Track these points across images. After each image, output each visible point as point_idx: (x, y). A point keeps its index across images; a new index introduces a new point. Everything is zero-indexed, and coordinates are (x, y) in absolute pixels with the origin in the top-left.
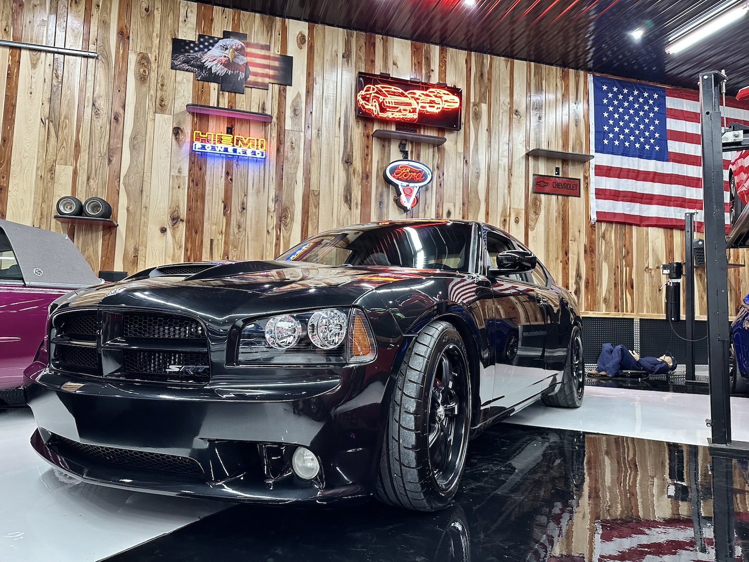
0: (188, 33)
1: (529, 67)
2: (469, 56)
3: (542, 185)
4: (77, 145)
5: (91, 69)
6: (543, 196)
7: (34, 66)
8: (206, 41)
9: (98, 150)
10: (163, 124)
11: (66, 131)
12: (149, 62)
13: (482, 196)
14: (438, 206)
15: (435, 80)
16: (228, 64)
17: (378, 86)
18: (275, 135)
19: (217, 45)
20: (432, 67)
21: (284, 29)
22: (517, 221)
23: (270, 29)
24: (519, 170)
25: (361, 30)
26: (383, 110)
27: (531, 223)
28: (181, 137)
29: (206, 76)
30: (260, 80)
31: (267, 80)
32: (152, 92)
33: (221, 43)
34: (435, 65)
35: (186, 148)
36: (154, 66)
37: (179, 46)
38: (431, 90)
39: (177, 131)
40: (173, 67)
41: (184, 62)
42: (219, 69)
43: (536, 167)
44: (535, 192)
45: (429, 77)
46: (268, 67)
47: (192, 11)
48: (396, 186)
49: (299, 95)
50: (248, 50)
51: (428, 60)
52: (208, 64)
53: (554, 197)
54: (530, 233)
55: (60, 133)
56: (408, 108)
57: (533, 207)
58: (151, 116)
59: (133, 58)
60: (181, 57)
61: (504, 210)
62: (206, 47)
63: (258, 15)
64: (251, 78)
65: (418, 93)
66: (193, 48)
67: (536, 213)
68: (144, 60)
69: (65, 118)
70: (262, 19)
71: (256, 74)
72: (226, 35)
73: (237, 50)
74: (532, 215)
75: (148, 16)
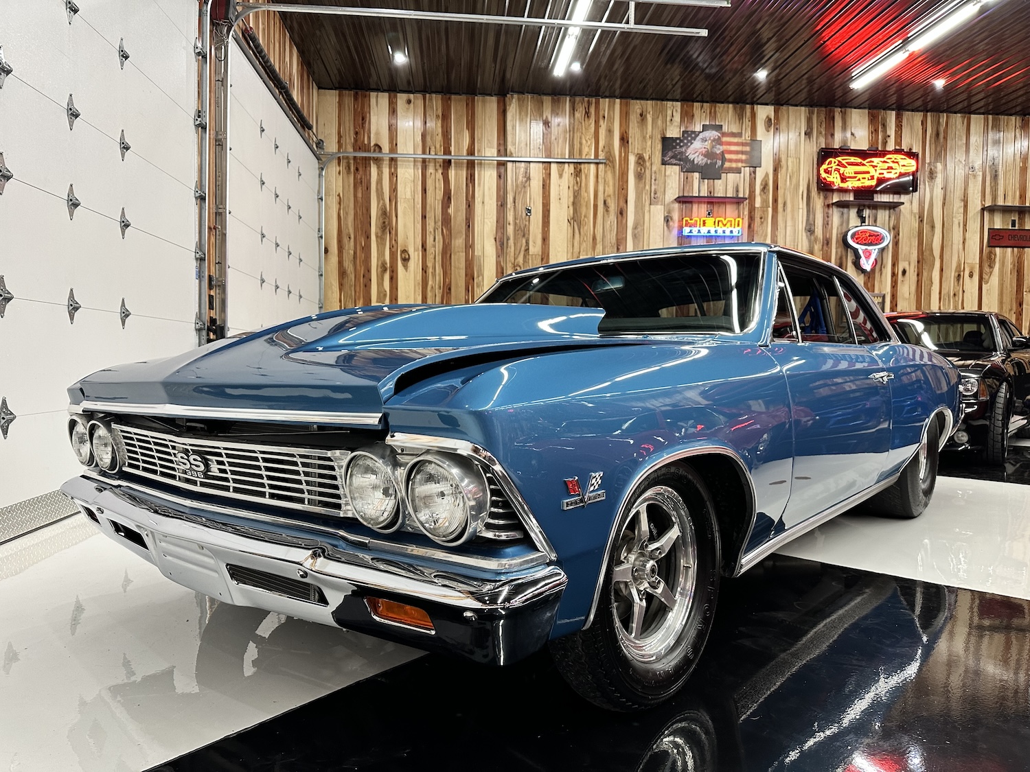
0: (673, 132)
1: (986, 120)
2: (925, 117)
3: (996, 239)
4: (594, 238)
5: (601, 174)
6: (998, 250)
7: (561, 176)
8: (689, 136)
9: (609, 241)
10: (658, 212)
11: (586, 228)
12: (644, 161)
13: (937, 253)
14: (894, 265)
15: (891, 146)
16: (708, 155)
17: (839, 159)
18: (746, 213)
19: (698, 138)
20: (888, 133)
21: (754, 115)
22: (971, 276)
23: (741, 117)
24: (974, 225)
25: (821, 106)
26: (843, 179)
27: (985, 276)
28: (671, 223)
29: (689, 167)
30: (734, 165)
31: (740, 165)
32: (648, 187)
33: (701, 136)
34: (892, 131)
35: (675, 232)
36: (648, 164)
37: (667, 143)
38: (888, 156)
39: (667, 220)
40: (664, 163)
41: (672, 158)
42: (699, 160)
43: (992, 221)
44: (989, 246)
45: (885, 143)
46: (742, 153)
47: (676, 110)
49: (767, 175)
50: (725, 139)
51: (884, 126)
52: (691, 157)
53: (1009, 250)
54: (984, 286)
55: (581, 230)
56: (867, 176)
57: (986, 261)
58: (647, 208)
59: (632, 159)
60: (670, 154)
61: (959, 265)
62: (688, 141)
63: (731, 106)
64: (727, 165)
65: (876, 160)
66: (679, 144)
67: (991, 267)
68: (640, 160)
69: (585, 216)
70: (735, 108)
71: (730, 161)
72: (705, 128)
73: (714, 140)
74: (986, 269)
75: (643, 120)
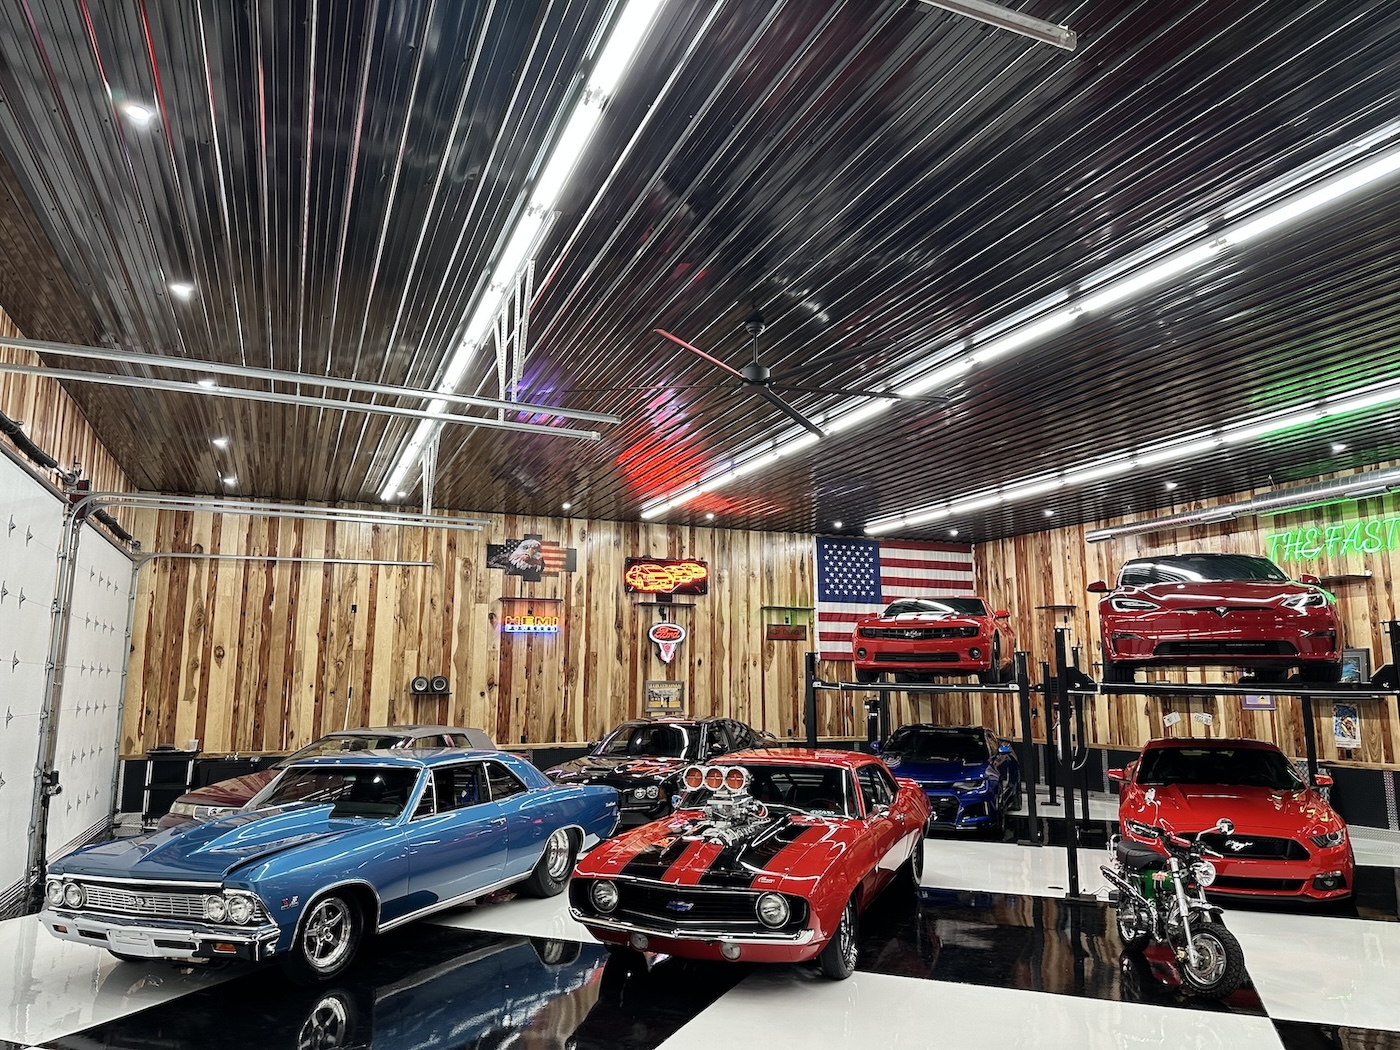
0: (499, 540)
1: (762, 535)
2: (713, 531)
3: (774, 634)
4: (420, 634)
5: (429, 575)
6: (775, 642)
7: (388, 576)
8: (512, 544)
9: (435, 636)
10: (483, 610)
11: (412, 624)
12: (470, 564)
13: (726, 646)
14: (691, 656)
15: (686, 556)
16: (528, 560)
17: (643, 566)
18: (563, 611)
19: (520, 546)
20: (684, 544)
21: (570, 527)
22: (755, 665)
23: (558, 528)
24: (755, 621)
25: (628, 521)
26: (646, 584)
27: (766, 665)
28: (495, 620)
29: (513, 571)
30: (552, 570)
31: (557, 570)
32: (473, 588)
33: (523, 544)
34: (686, 542)
35: (499, 628)
36: (474, 567)
37: (492, 550)
38: (683, 564)
39: (491, 616)
40: (488, 566)
41: (496, 562)
42: (522, 565)
43: (769, 618)
44: (768, 639)
45: (681, 552)
46: (559, 559)
47: (501, 522)
48: (657, 644)
49: (581, 578)
50: (543, 547)
51: (680, 538)
52: (514, 562)
53: (785, 642)
54: (765, 673)
55: (408, 626)
56: (665, 581)
57: (767, 651)
58: (472, 606)
59: (459, 563)
60: (494, 559)
61: (745, 656)
62: (512, 548)
63: (550, 518)
64: (546, 569)
65: (673, 568)
66: (503, 551)
67: (770, 657)
68: (467, 563)
69: (412, 614)
70: (553, 521)
71: (549, 566)
72: (527, 537)
73: (534, 548)
74: (767, 659)
